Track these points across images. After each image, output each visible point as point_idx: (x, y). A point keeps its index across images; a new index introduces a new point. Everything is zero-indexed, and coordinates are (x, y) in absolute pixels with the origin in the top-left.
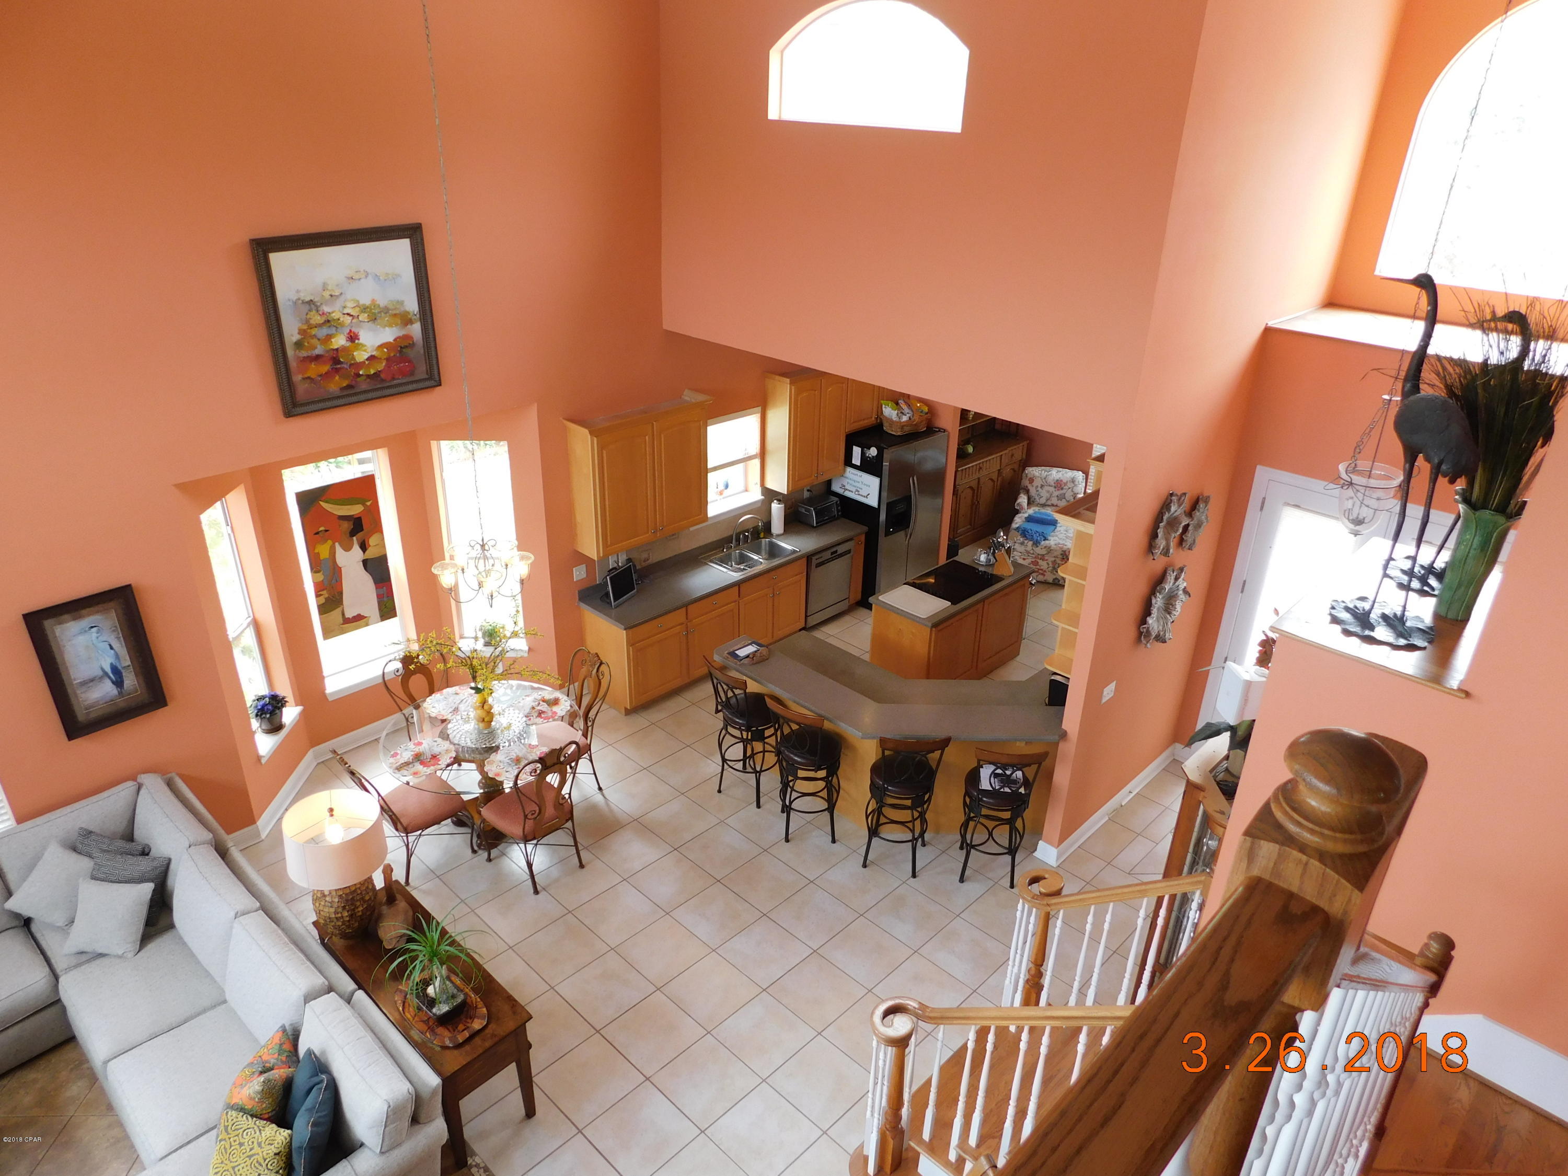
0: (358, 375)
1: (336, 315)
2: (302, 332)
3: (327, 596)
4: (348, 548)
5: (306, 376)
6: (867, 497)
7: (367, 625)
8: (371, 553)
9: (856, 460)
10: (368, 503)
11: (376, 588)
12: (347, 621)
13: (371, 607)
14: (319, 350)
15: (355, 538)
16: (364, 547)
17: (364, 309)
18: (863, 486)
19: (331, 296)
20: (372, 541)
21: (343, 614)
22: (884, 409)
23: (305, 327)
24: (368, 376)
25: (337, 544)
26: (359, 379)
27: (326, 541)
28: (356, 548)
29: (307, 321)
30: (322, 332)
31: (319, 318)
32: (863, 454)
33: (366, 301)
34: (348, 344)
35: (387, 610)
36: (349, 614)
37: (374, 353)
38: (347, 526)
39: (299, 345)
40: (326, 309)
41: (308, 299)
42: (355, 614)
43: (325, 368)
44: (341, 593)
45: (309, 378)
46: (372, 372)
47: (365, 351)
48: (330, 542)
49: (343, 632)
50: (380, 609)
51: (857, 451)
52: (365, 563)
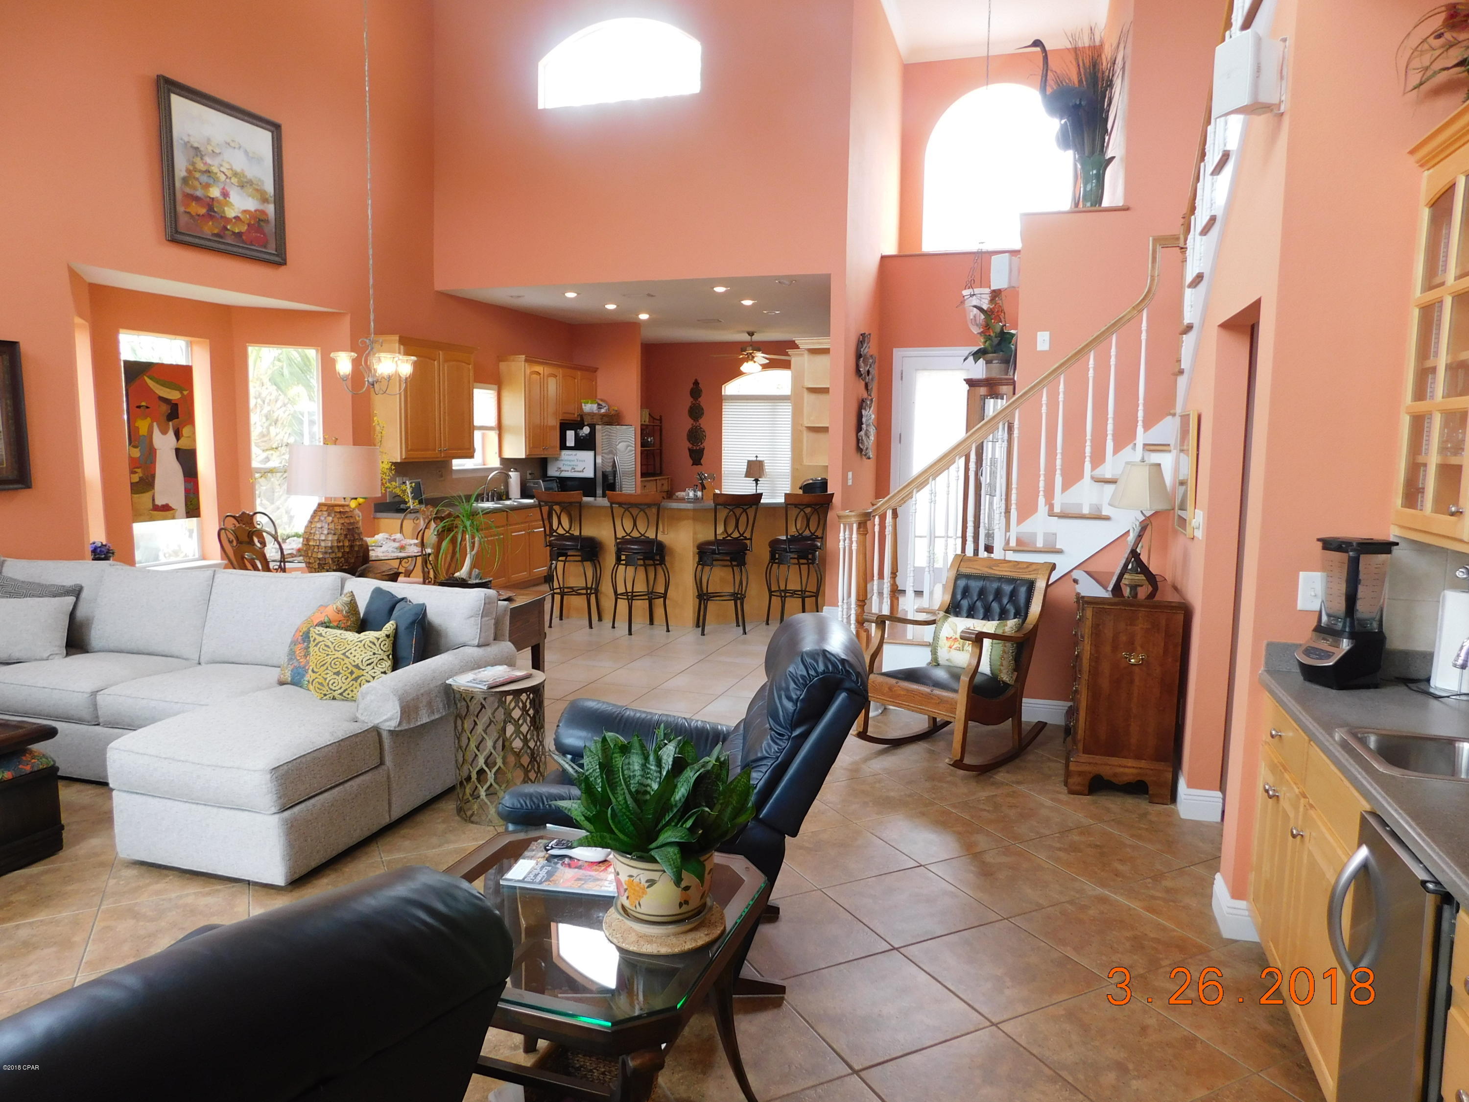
0: (225, 228)
1: (215, 169)
2: (188, 171)
3: (141, 475)
4: (164, 432)
5: (188, 210)
6: (583, 471)
7: (173, 518)
8: (184, 444)
9: (571, 442)
10: (185, 393)
11: (185, 481)
12: (156, 508)
13: (178, 501)
14: (199, 193)
15: (171, 423)
16: (178, 435)
17: (236, 174)
18: (578, 463)
19: (213, 151)
20: (185, 431)
21: (153, 500)
22: (584, 407)
23: (191, 168)
24: (234, 233)
25: (155, 424)
26: (227, 232)
27: (145, 418)
28: (171, 434)
29: (193, 164)
30: (204, 179)
31: (202, 165)
32: (576, 435)
33: (238, 168)
34: (221, 198)
35: (193, 510)
36: (159, 502)
37: (240, 215)
38: (165, 409)
39: (185, 180)
40: (208, 160)
41: (196, 145)
42: (164, 503)
43: (202, 211)
44: (153, 477)
45: (189, 213)
46: (237, 231)
47: (233, 209)
48: (149, 419)
49: (152, 519)
50: (186, 505)
51: (570, 435)
52: (178, 451)
